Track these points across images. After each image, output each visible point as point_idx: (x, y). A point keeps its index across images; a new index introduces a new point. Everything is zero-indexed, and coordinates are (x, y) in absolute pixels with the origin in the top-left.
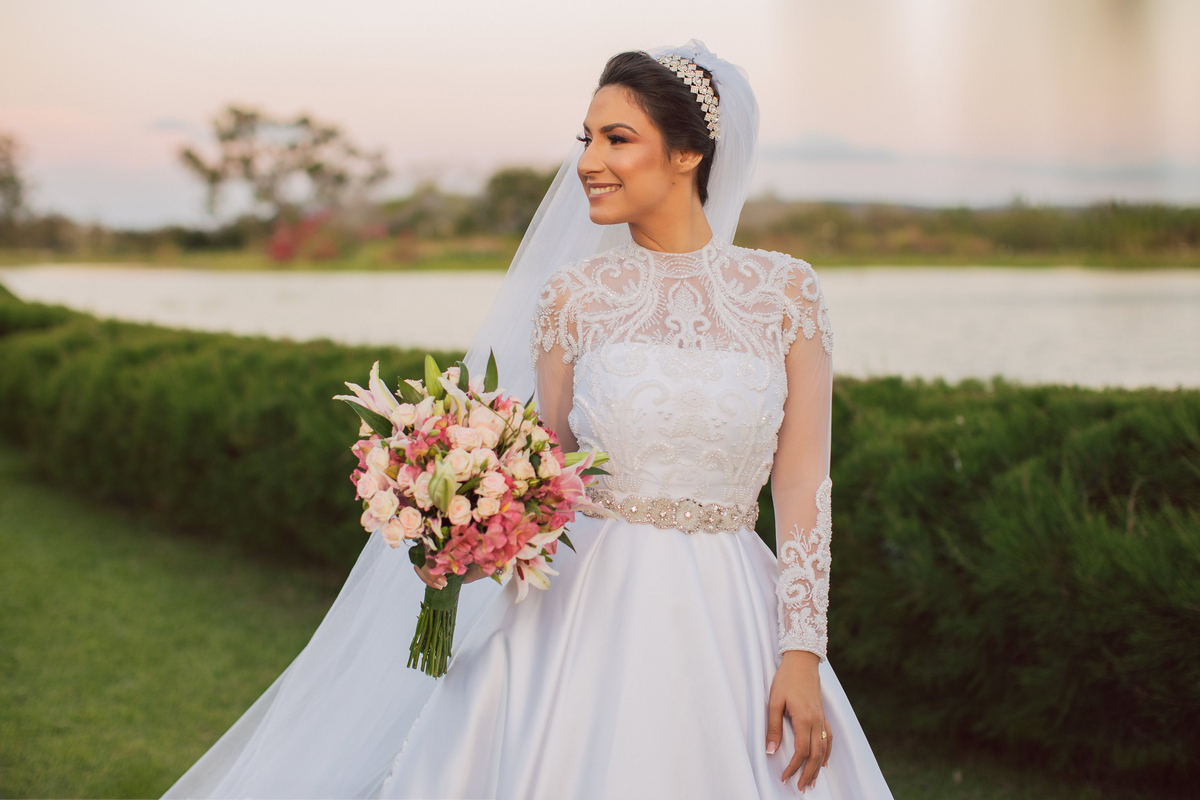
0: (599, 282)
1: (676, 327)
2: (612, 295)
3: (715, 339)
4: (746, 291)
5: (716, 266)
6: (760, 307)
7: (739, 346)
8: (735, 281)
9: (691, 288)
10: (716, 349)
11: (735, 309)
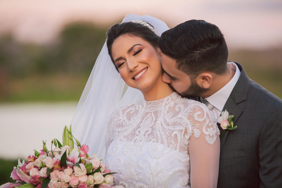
0: (125, 114)
1: (138, 133)
2: (127, 121)
3: (148, 138)
4: (173, 117)
5: (168, 106)
6: (175, 124)
7: (155, 140)
8: (171, 112)
9: (153, 116)
10: (146, 141)
11: (164, 125)
